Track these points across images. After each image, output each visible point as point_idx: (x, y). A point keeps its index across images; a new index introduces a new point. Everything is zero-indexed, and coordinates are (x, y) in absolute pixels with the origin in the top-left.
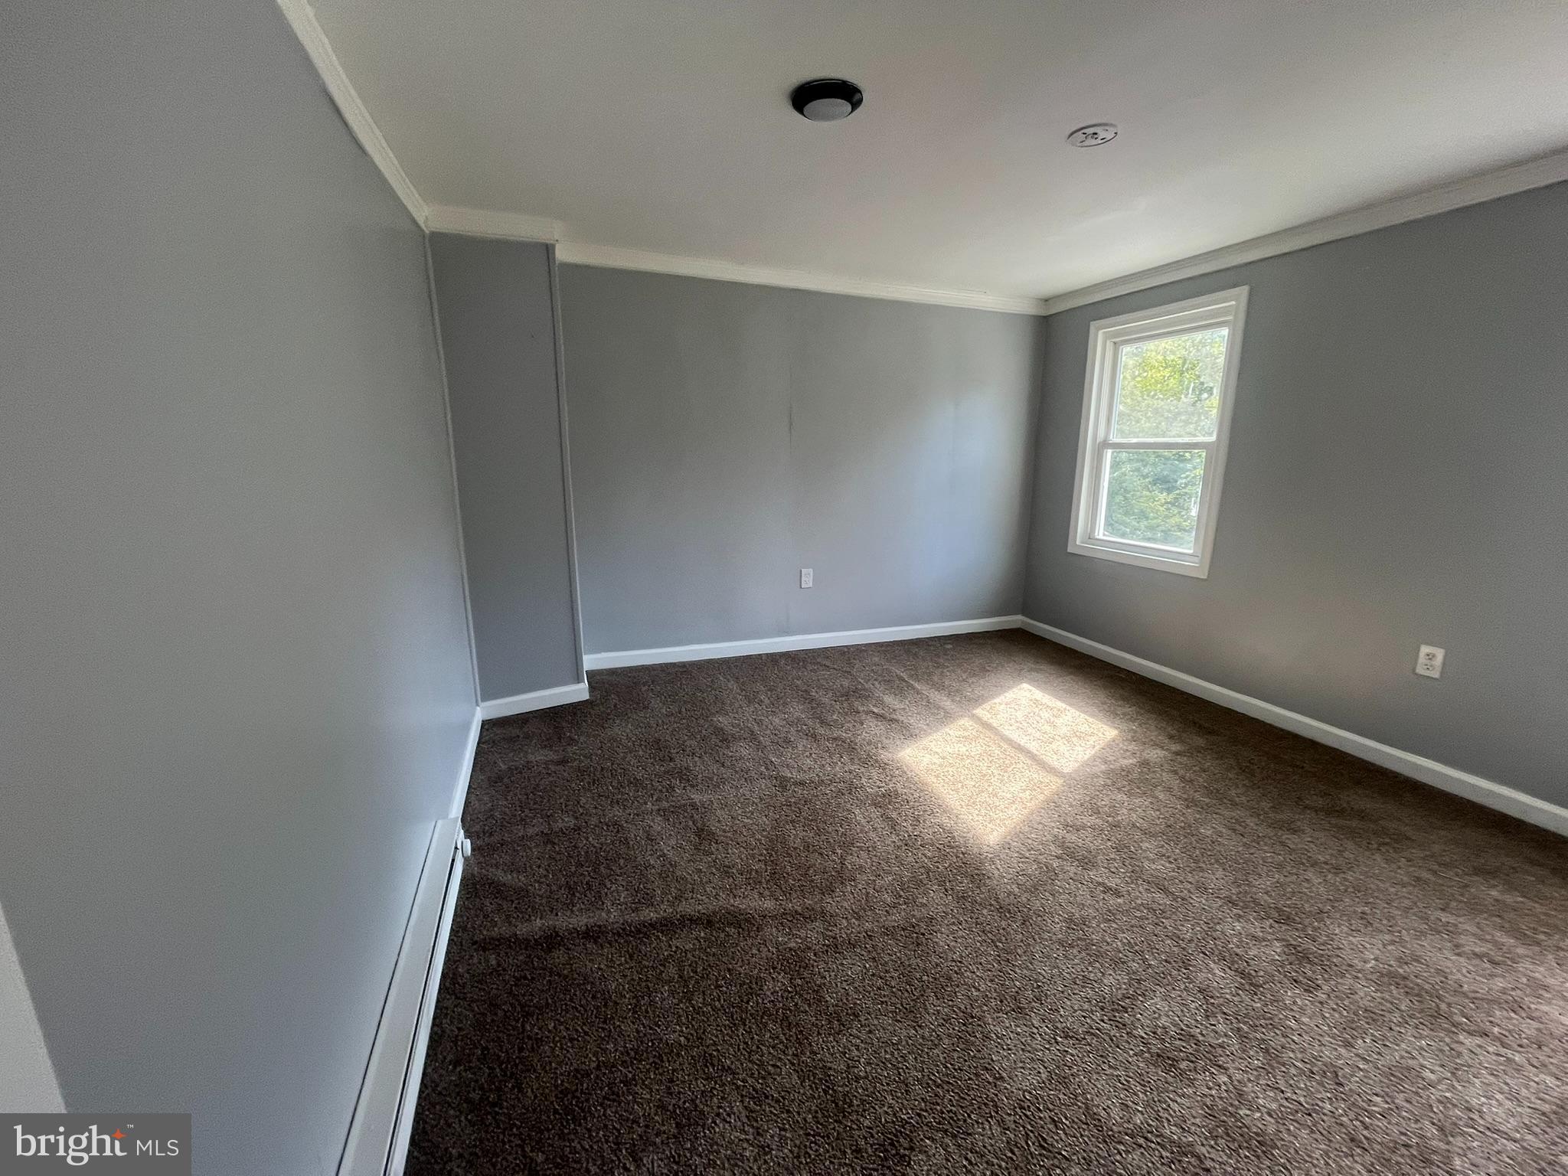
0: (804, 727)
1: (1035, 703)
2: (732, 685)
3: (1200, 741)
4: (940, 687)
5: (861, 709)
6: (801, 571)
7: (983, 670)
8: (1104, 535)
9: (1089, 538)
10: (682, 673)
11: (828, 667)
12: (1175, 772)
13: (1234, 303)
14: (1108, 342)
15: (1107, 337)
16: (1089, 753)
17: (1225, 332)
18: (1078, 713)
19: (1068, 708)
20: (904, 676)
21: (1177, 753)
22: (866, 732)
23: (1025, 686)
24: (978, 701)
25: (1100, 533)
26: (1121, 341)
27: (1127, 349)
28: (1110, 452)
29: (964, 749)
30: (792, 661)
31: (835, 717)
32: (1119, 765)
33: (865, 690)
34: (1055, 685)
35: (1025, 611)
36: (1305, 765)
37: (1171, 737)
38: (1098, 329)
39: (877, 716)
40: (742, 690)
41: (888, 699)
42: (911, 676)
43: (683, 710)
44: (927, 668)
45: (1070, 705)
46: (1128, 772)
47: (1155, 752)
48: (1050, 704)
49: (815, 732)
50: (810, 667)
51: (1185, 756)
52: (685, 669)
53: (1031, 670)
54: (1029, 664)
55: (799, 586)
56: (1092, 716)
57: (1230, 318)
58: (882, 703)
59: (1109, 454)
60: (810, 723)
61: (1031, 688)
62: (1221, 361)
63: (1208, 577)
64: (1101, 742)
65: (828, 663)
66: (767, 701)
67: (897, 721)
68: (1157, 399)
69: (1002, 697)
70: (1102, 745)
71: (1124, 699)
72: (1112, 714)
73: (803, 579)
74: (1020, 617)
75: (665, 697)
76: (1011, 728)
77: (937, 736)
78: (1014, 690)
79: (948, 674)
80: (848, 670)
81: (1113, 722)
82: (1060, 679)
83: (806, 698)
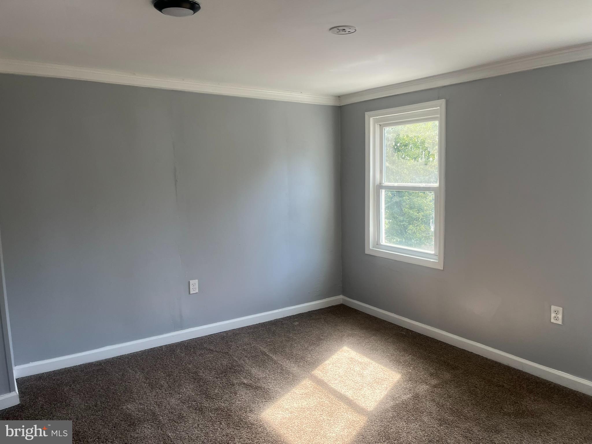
0: (194, 403)
1: (351, 361)
2: (139, 375)
3: (447, 376)
4: (290, 357)
5: (235, 381)
6: (189, 282)
7: (319, 339)
8: (385, 242)
9: (377, 244)
10: (98, 371)
11: (212, 350)
12: (433, 400)
13: (438, 108)
14: (376, 125)
15: (376, 121)
16: (384, 393)
17: (437, 123)
18: (377, 364)
19: (371, 361)
20: (266, 350)
21: (435, 386)
22: (239, 401)
23: (345, 348)
24: (315, 364)
25: (384, 241)
26: (384, 124)
27: (387, 129)
28: (383, 191)
29: (306, 403)
30: (185, 348)
31: (216, 391)
32: (401, 400)
33: (239, 366)
34: (363, 345)
35: (344, 292)
36: (504, 384)
37: (431, 375)
38: (370, 116)
39: (248, 386)
40: (147, 379)
41: (254, 371)
42: (270, 350)
43: (99, 403)
44: (282, 342)
45: (373, 359)
46: (407, 405)
47: (422, 387)
48: (360, 360)
49: (201, 406)
50: (199, 352)
51: (439, 388)
52: (100, 367)
53: (349, 335)
54: (348, 331)
55: (188, 293)
56: (386, 366)
57: (439, 116)
58: (250, 374)
59: (383, 193)
60: (198, 398)
61: (349, 349)
62: (437, 139)
63: (444, 268)
64: (390, 384)
65: (212, 348)
66: (166, 385)
67: (260, 388)
68: (406, 159)
69: (331, 359)
70: (391, 388)
71: (404, 350)
72: (397, 362)
73: (191, 287)
74: (341, 297)
75: (84, 394)
76: (336, 382)
77: (288, 396)
78: (338, 352)
79: (296, 345)
80: (227, 351)
81: (398, 369)
82: (367, 341)
83: (197, 379)
